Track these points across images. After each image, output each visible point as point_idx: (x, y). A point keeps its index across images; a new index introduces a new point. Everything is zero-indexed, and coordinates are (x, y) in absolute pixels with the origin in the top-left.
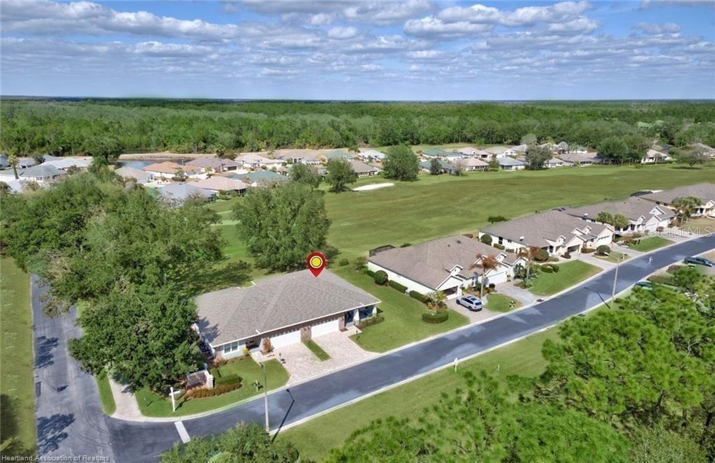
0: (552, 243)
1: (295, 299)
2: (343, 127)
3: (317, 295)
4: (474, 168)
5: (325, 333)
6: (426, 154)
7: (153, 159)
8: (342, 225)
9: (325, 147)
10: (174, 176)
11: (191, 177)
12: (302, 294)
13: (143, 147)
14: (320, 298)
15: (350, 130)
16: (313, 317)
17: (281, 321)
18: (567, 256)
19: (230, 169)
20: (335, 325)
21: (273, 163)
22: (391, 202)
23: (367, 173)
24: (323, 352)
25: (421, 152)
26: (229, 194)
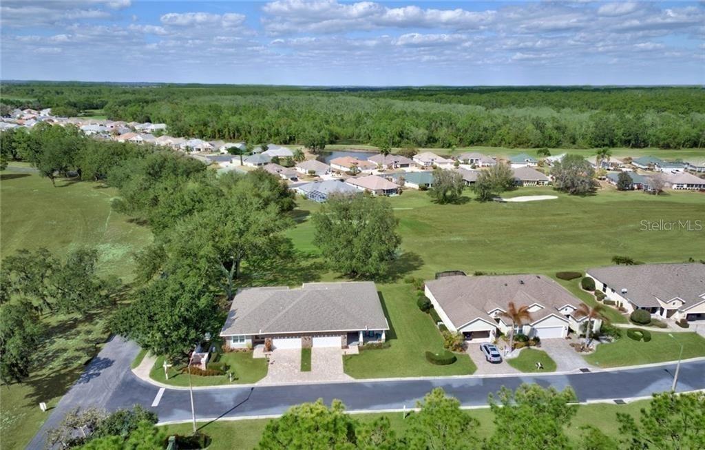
0: (662, 304)
1: (307, 309)
2: (549, 125)
3: (328, 310)
4: (685, 186)
5: (326, 346)
6: (636, 162)
7: (353, 150)
8: (452, 239)
9: (522, 146)
10: (349, 170)
11: (363, 172)
12: (315, 307)
13: (354, 139)
14: (330, 313)
15: (558, 128)
16: (313, 329)
17: (283, 326)
18: (683, 324)
19: (402, 166)
20: (337, 341)
21: (446, 163)
22: (533, 218)
23: (535, 182)
24: (310, 364)
25: (630, 159)
26: (376, 193)
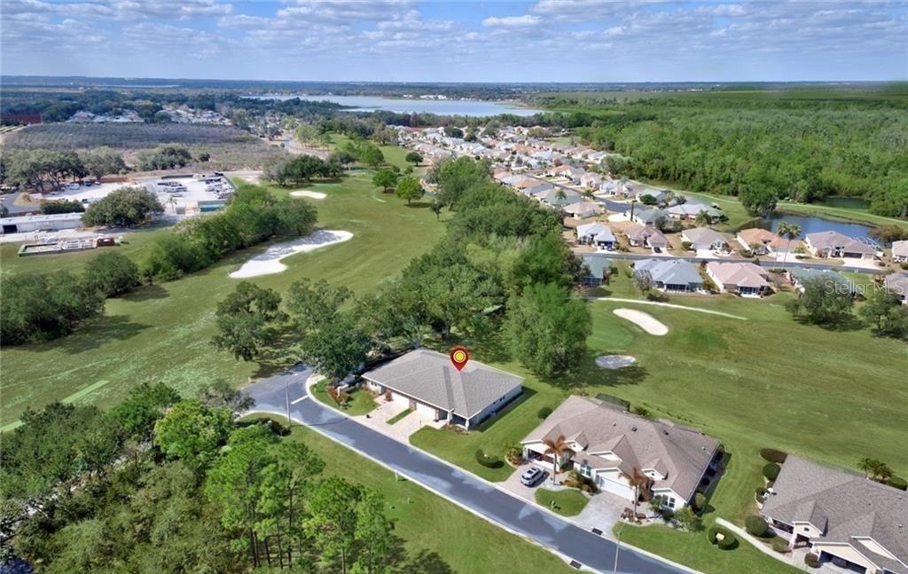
1: (425, 378)
3: (438, 385)
5: (426, 414)
12: (431, 379)
14: (437, 388)
19: (848, 254)
24: (399, 420)
26: (725, 288)
